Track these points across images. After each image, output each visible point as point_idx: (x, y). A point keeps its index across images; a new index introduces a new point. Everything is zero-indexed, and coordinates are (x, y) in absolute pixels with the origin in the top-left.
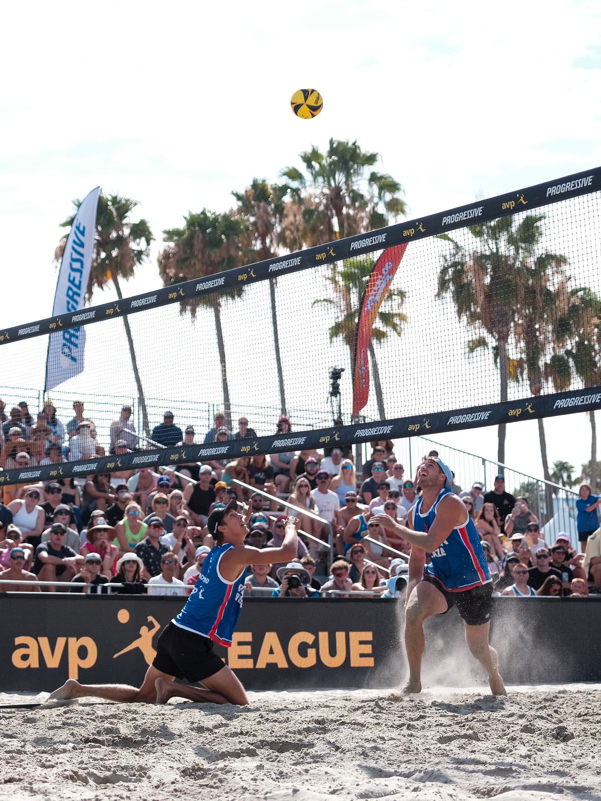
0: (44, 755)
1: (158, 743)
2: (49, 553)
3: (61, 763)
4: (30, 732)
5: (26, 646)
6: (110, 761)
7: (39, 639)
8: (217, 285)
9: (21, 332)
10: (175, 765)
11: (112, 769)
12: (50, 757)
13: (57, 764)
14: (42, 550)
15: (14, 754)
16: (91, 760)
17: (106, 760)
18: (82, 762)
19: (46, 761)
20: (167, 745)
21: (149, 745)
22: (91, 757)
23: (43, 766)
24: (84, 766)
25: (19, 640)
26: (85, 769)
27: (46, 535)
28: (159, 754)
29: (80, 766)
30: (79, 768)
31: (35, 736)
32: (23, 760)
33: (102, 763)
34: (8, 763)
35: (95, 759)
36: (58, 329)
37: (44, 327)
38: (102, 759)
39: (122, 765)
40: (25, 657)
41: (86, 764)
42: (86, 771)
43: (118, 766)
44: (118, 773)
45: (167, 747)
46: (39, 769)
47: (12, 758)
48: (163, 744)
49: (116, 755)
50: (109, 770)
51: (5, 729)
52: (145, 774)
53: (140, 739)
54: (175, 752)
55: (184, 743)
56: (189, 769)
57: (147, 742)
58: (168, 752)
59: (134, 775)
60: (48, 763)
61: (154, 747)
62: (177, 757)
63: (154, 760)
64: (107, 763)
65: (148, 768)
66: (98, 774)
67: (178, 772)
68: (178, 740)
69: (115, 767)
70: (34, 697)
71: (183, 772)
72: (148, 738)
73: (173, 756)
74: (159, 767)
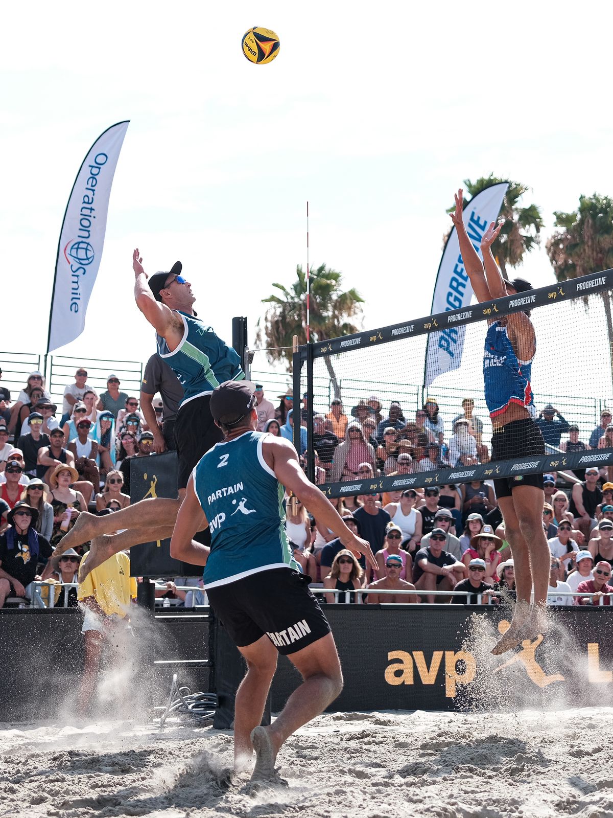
0: (412, 789)
1: (534, 771)
2: (429, 560)
3: (429, 797)
4: (401, 759)
5: (399, 661)
6: (482, 794)
7: (414, 653)
8: (598, 284)
9: (395, 332)
10: (549, 797)
11: (484, 803)
12: (418, 791)
13: (425, 798)
14: (422, 556)
15: (381, 787)
16: (462, 792)
17: (477, 792)
18: (451, 796)
19: (414, 795)
20: (543, 773)
21: (524, 773)
22: (462, 790)
23: (411, 800)
24: (453, 800)
25: (392, 655)
26: (453, 804)
27: (425, 540)
28: (533, 784)
29: (449, 800)
30: (448, 803)
31: (405, 764)
32: (389, 795)
33: (472, 796)
34: (373, 798)
35: (466, 792)
36: (433, 329)
37: (418, 327)
38: (473, 792)
39: (494, 798)
40: (399, 673)
41: (456, 798)
42: (454, 807)
43: (490, 799)
44: (489, 808)
45: (543, 776)
46: (406, 804)
47: (379, 791)
48: (539, 772)
49: (489, 786)
50: (480, 804)
51: (373, 757)
52: (517, 808)
53: (515, 766)
54: (549, 782)
55: (561, 771)
56: (563, 802)
57: (522, 770)
58: (543, 782)
59: (505, 810)
60: (415, 798)
61: (529, 776)
62: (552, 788)
63: (528, 792)
64: (478, 796)
65: (521, 801)
66: (468, 810)
67: (552, 806)
68: (554, 768)
69: (486, 801)
70: (408, 716)
71: (557, 805)
72: (524, 765)
73: (547, 787)
74: (533, 799)
